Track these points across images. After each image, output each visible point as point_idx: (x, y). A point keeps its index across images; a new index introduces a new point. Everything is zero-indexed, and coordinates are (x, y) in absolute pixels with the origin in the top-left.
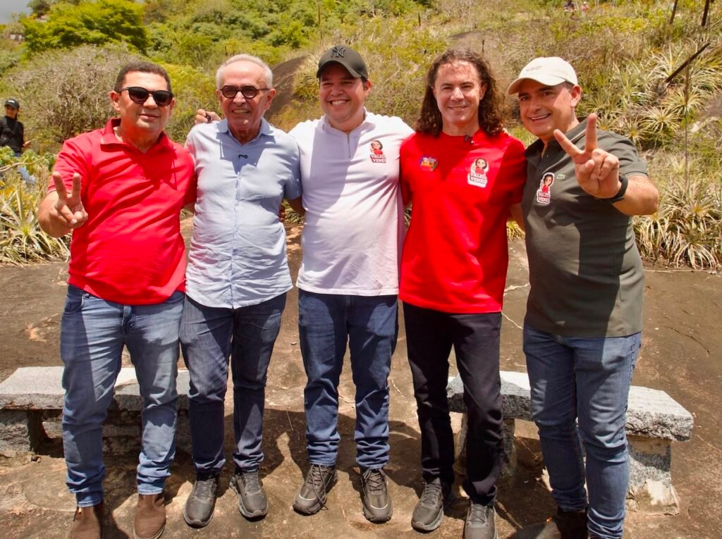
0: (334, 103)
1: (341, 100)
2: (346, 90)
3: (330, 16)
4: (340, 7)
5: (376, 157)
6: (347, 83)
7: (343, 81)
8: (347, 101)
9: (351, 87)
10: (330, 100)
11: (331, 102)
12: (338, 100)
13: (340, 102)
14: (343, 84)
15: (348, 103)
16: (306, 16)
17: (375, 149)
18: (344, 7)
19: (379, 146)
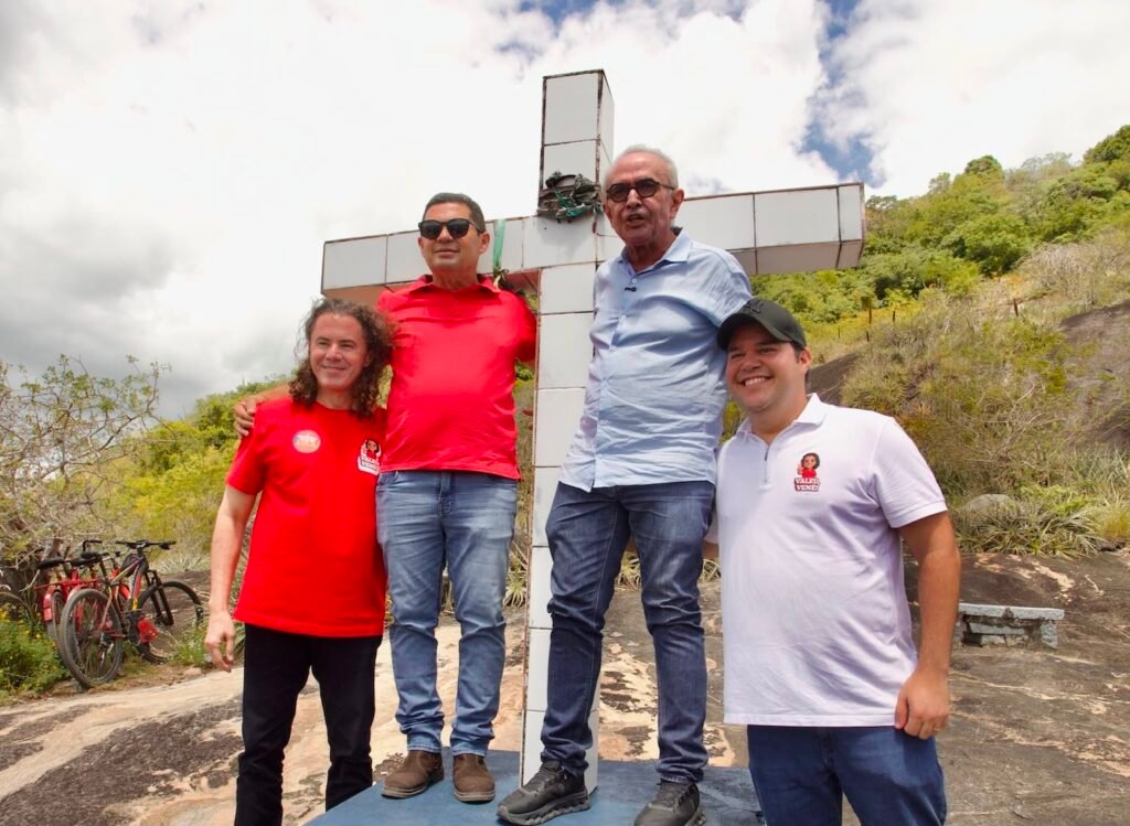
0: (747, 383)
1: (758, 377)
2: (765, 359)
3: (830, 294)
4: (844, 279)
5: (803, 481)
6: (767, 350)
7: (759, 348)
8: (768, 378)
9: (773, 356)
10: (741, 380)
11: (743, 383)
12: (754, 378)
13: (756, 380)
14: (760, 352)
15: (770, 382)
16: (794, 297)
17: (806, 469)
18: (848, 279)
19: (814, 463)
